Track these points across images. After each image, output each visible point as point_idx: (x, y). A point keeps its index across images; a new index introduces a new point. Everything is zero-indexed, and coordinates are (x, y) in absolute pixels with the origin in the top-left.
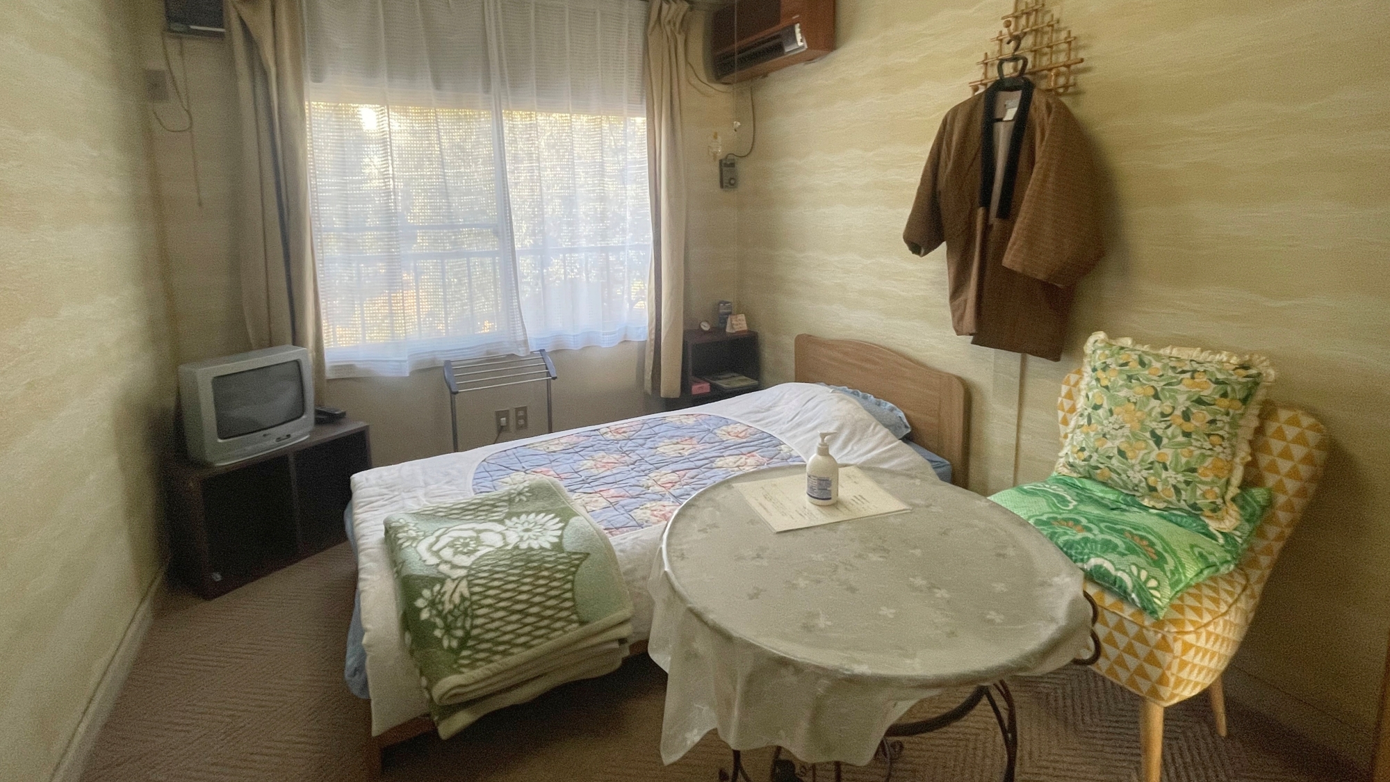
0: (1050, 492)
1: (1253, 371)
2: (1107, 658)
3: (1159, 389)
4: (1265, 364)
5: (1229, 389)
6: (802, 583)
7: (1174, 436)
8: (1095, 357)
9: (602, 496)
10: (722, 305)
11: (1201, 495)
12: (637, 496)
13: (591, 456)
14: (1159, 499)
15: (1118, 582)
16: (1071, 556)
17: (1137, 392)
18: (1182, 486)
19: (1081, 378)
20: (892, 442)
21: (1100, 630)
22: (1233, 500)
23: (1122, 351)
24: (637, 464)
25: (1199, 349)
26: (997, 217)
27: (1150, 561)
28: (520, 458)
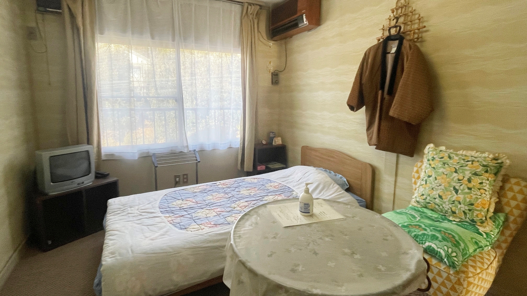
0: (408, 213)
1: (499, 161)
2: (433, 288)
3: (457, 169)
4: (505, 158)
5: (489, 169)
6: (293, 250)
7: (464, 190)
8: (429, 155)
9: (214, 211)
10: (271, 133)
11: (476, 215)
12: (229, 212)
13: (212, 194)
14: (456, 217)
15: (438, 254)
16: (417, 241)
17: (447, 170)
18: (467, 211)
19: (423, 164)
20: (340, 191)
21: (430, 275)
22: (490, 218)
23: (441, 152)
24: (231, 198)
25: (475, 151)
26: (387, 94)
27: (453, 244)
28: (181, 194)
